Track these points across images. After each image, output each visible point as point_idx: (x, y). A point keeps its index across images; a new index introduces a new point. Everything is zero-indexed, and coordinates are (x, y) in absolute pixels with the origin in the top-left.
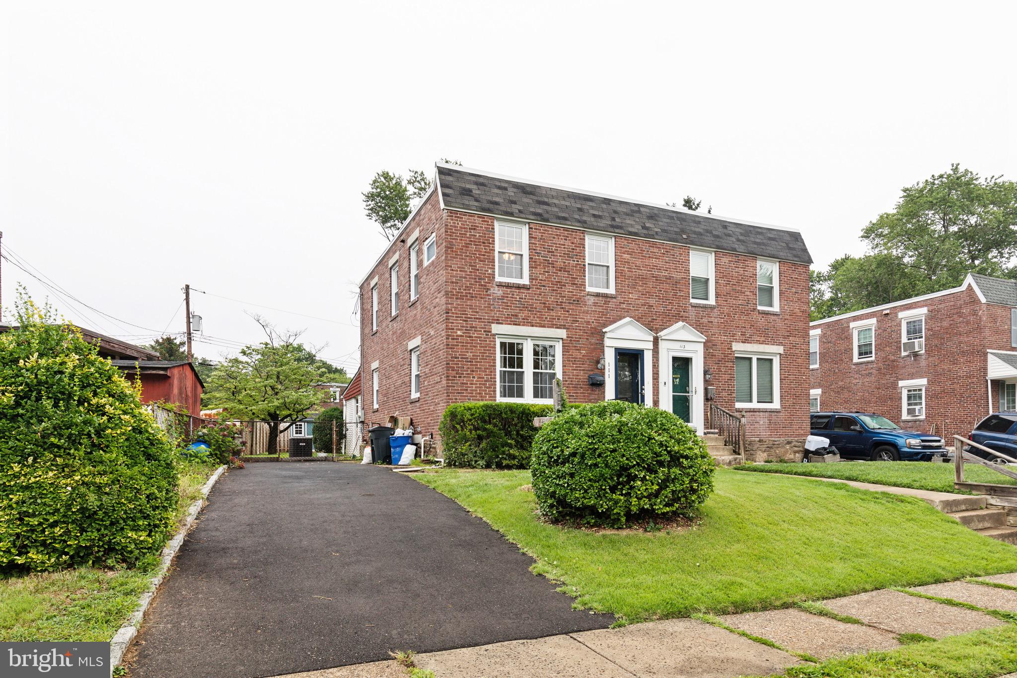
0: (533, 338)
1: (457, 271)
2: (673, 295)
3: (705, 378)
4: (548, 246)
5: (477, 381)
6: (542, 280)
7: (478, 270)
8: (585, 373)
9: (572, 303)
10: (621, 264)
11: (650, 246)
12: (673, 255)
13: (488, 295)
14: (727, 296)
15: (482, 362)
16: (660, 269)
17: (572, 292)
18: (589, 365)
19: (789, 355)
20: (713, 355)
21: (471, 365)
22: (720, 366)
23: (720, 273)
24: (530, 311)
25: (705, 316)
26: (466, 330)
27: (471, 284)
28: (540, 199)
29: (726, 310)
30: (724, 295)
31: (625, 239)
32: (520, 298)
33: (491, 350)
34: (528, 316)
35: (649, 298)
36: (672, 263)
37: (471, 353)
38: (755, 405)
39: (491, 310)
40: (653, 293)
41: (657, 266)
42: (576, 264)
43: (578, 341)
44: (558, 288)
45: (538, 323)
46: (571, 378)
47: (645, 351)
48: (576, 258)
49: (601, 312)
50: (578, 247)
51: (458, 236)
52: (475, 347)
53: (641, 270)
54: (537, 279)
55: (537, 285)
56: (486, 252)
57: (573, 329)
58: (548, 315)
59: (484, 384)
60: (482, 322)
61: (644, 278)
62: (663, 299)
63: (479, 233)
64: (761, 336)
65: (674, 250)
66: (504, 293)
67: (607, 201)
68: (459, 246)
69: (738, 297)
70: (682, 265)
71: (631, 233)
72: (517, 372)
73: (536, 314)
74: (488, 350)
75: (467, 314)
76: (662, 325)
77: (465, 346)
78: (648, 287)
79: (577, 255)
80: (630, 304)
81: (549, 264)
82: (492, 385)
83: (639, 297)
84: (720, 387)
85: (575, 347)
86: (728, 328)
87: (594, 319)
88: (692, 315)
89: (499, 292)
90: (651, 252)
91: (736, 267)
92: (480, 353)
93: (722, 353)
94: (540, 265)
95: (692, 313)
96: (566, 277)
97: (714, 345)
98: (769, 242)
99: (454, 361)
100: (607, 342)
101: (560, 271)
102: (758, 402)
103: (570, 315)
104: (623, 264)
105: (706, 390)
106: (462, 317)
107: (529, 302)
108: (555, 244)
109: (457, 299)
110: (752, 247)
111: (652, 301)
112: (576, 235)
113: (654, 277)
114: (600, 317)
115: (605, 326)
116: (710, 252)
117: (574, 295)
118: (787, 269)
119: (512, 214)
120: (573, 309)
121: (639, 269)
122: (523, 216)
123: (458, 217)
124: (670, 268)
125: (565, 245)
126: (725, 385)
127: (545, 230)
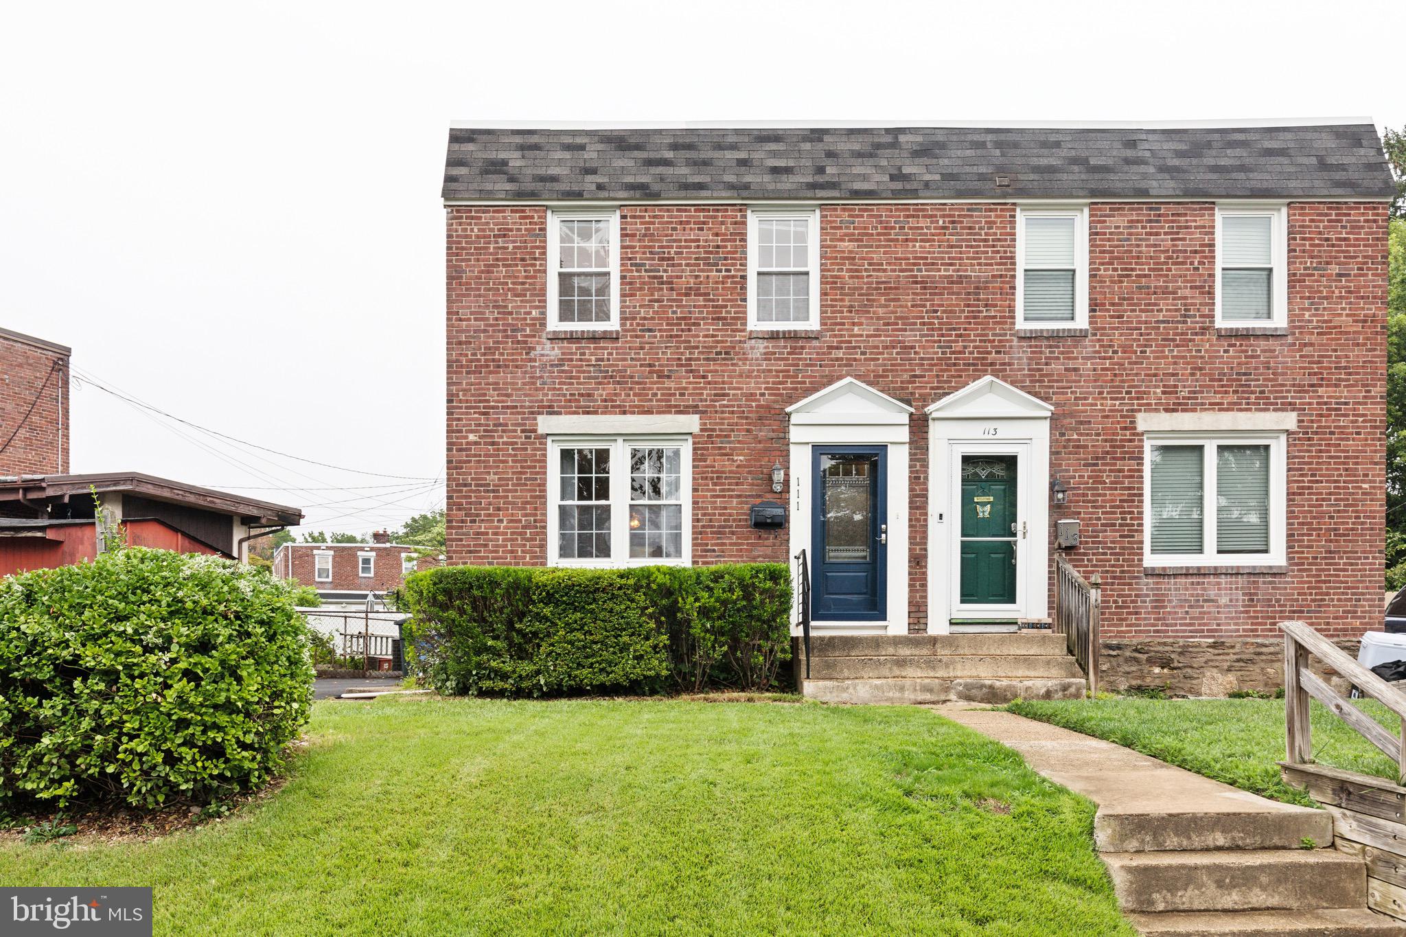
0: (628, 437)
1: (469, 320)
2: (966, 317)
3: (1051, 498)
4: (660, 247)
5: (505, 528)
6: (645, 319)
7: (511, 313)
8: (741, 503)
9: (714, 360)
10: (832, 264)
11: (908, 216)
12: (970, 228)
13: (531, 360)
14: (1121, 305)
15: (516, 491)
16: (933, 264)
17: (713, 336)
18: (752, 484)
19: (1316, 433)
20: (1078, 447)
21: (494, 497)
22: (1100, 471)
23: (1103, 252)
24: (618, 383)
25: (1058, 358)
26: (485, 431)
27: (498, 342)
28: (652, 155)
29: (1118, 338)
30: (1113, 304)
31: (844, 210)
32: (597, 360)
33: (535, 467)
34: (616, 395)
35: (905, 330)
36: (967, 246)
37: (495, 474)
38: (1210, 558)
39: (537, 389)
40: (914, 318)
41: (926, 258)
42: (724, 277)
43: (726, 436)
44: (682, 330)
45: (635, 406)
46: (709, 514)
47: (890, 449)
48: (723, 265)
49: (782, 371)
50: (729, 240)
51: (472, 254)
52: (503, 462)
53: (885, 271)
54: (634, 319)
55: (634, 330)
56: (526, 277)
57: (716, 412)
58: (658, 389)
59: (520, 534)
60: (519, 413)
61: (890, 288)
62: (941, 329)
63: (514, 242)
64: (1226, 392)
65: (972, 216)
66: (563, 354)
67: (817, 135)
68: (473, 271)
69: (1155, 304)
70: (994, 246)
71: (856, 194)
72: (597, 507)
73: (631, 389)
74: (529, 467)
75: (488, 401)
76: (938, 388)
77: (484, 461)
78: (901, 306)
79: (726, 259)
80: (855, 348)
81: (662, 283)
82: (537, 534)
83: (878, 330)
84: (1099, 519)
85: (720, 448)
86: (1123, 381)
87: (766, 389)
88: (1020, 358)
89: (552, 352)
90: (910, 228)
91: (1151, 234)
92: (513, 473)
93: (1106, 441)
94: (641, 289)
95: (1020, 355)
96: (699, 306)
97: (1081, 423)
98: (1262, 160)
99: (461, 491)
100: (795, 434)
101: (687, 295)
102: (1219, 552)
103: (709, 383)
104: (838, 264)
105: (1054, 529)
106: (479, 407)
107: (617, 366)
108: (675, 241)
109: (468, 373)
110: (1201, 178)
111: (910, 337)
112: (726, 217)
113: (916, 283)
114: (780, 383)
115: (791, 400)
116: (1079, 208)
117: (718, 342)
118: (1312, 221)
119: (579, 195)
120: (716, 371)
121: (879, 270)
122: (605, 194)
123: (472, 218)
124: (961, 259)
125: (698, 241)
126: (1115, 513)
127: (654, 217)
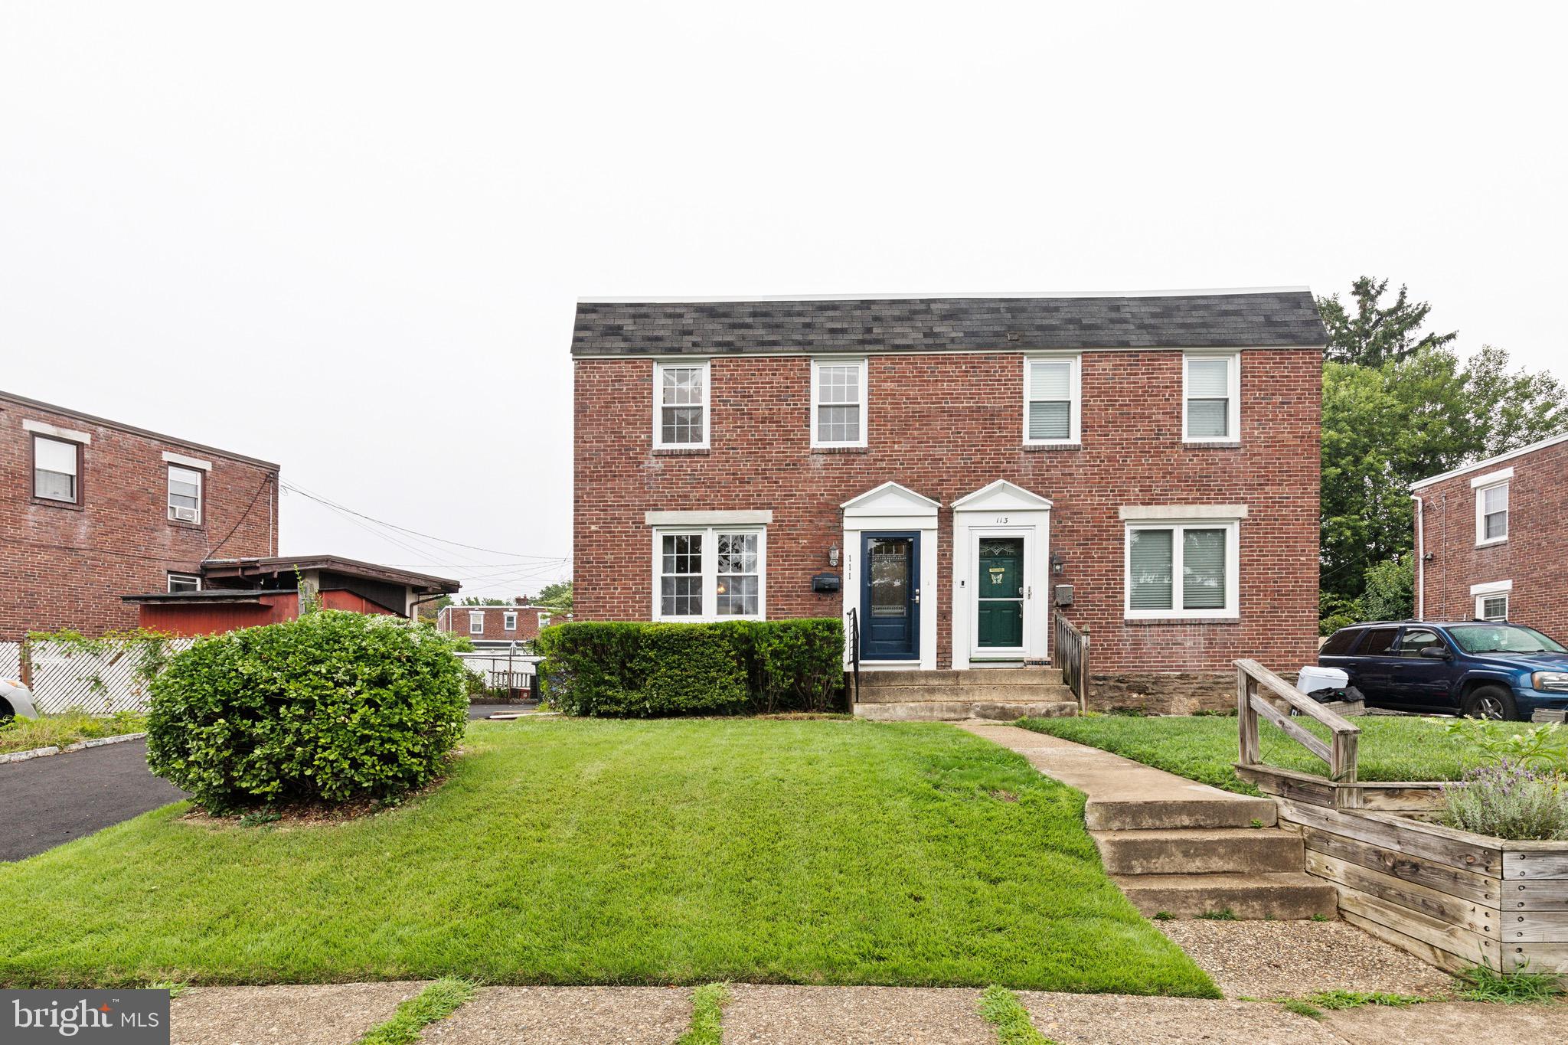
0: (716, 527)
1: (592, 442)
2: (983, 437)
3: (1051, 569)
4: (741, 388)
5: (619, 593)
6: (730, 440)
7: (625, 437)
8: (805, 574)
9: (784, 469)
10: (877, 399)
11: (938, 363)
12: (987, 372)
13: (640, 471)
14: (1107, 427)
15: (628, 567)
16: (957, 398)
17: (783, 452)
18: (814, 561)
19: (1264, 520)
20: (1072, 531)
21: (611, 571)
22: (1090, 549)
23: (1093, 388)
24: (709, 487)
25: (1057, 466)
26: (604, 523)
27: (614, 458)
28: (736, 321)
29: (1104, 451)
30: (1100, 426)
31: (887, 359)
32: (692, 471)
33: (643, 549)
34: (707, 496)
35: (935, 447)
36: (984, 385)
37: (611, 554)
38: (1177, 612)
39: (645, 492)
40: (942, 438)
41: (952, 394)
42: (792, 409)
43: (793, 526)
44: (759, 448)
45: (722, 504)
46: (780, 583)
47: (923, 535)
48: (791, 400)
49: (838, 478)
50: (796, 382)
51: (595, 394)
52: (618, 545)
53: (919, 403)
54: (722, 440)
55: (720, 449)
56: (637, 411)
57: (786, 508)
58: (740, 491)
59: (631, 598)
60: (630, 510)
61: (923, 416)
62: (964, 446)
63: (627, 385)
64: (1191, 490)
65: (988, 363)
66: (665, 466)
67: (866, 305)
68: (595, 407)
69: (1134, 426)
70: (1006, 385)
71: (897, 348)
72: (691, 578)
73: (718, 491)
74: (638, 549)
75: (607, 501)
76: (960, 489)
77: (603, 545)
78: (932, 429)
79: (794, 396)
80: (895, 460)
81: (744, 414)
82: (645, 598)
83: (913, 447)
84: (1089, 584)
85: (789, 534)
86: (1108, 483)
87: (825, 490)
88: (1026, 467)
89: (658, 465)
90: (939, 372)
91: (1131, 374)
92: (626, 554)
93: (1095, 527)
94: (727, 419)
95: (1027, 464)
96: (773, 431)
97: (1075, 514)
98: (1221, 319)
99: (585, 567)
100: (847, 524)
101: (762, 422)
102: (1185, 608)
103: (780, 487)
104: (882, 399)
105: (1053, 592)
106: (599, 506)
107: (708, 474)
108: (753, 383)
109: (591, 481)
110: (1169, 333)
111: (939, 452)
112: (793, 365)
113: (944, 412)
114: (836, 486)
115: (845, 498)
116: (1074, 356)
117: (787, 457)
118: (1261, 363)
119: (679, 351)
120: (786, 478)
121: (914, 403)
122: (696, 350)
123: (595, 368)
124: (979, 394)
125: (772, 383)
126: (1102, 580)
127: (738, 366)
